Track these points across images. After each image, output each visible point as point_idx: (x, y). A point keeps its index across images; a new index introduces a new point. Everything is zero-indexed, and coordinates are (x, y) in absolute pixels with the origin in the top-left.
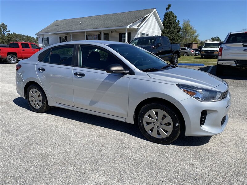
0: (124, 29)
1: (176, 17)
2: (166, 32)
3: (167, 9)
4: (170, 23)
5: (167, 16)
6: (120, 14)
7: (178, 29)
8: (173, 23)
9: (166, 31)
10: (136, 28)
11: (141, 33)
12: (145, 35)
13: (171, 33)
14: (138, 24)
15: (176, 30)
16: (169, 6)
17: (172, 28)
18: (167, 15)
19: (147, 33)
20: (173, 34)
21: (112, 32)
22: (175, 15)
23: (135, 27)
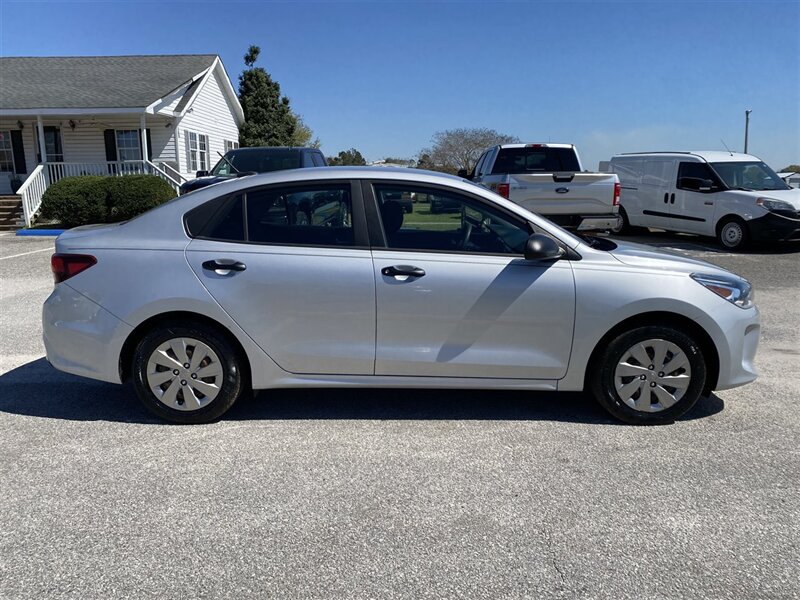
0: (137, 118)
1: (276, 87)
2: (254, 131)
3: (250, 59)
4: (264, 105)
5: (252, 83)
6: (88, 61)
7: (287, 123)
8: (273, 106)
9: (255, 129)
10: (172, 114)
11: (186, 132)
12: (198, 139)
13: (271, 137)
14: (177, 102)
15: (282, 128)
16: (254, 51)
17: (271, 121)
18: (250, 79)
19: (202, 133)
20: (277, 138)
21: (73, 126)
22: (273, 79)
23: (168, 111)
